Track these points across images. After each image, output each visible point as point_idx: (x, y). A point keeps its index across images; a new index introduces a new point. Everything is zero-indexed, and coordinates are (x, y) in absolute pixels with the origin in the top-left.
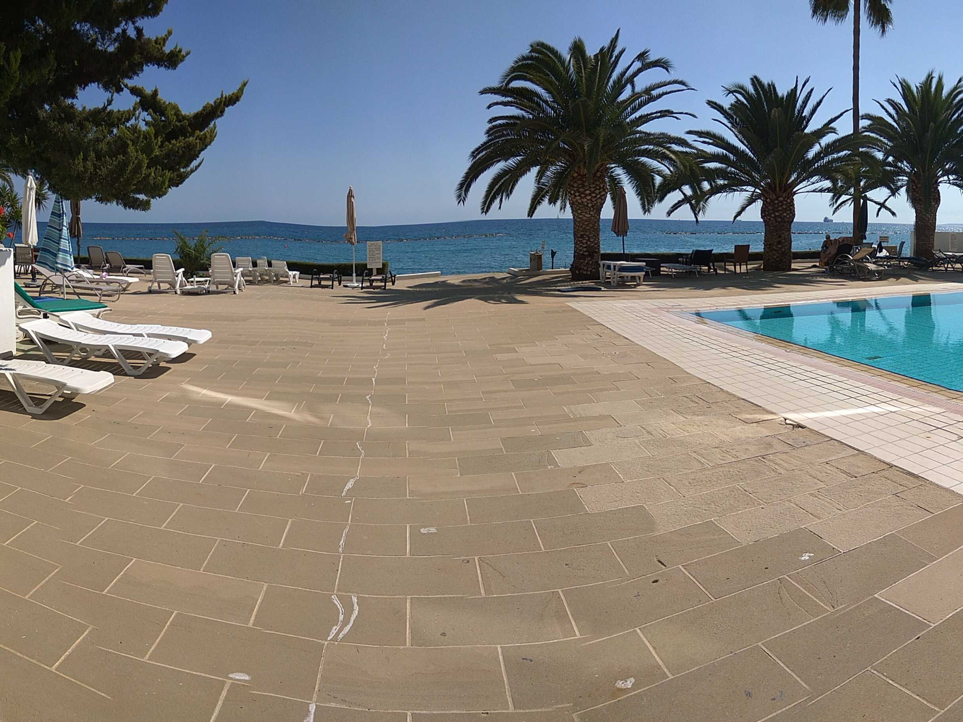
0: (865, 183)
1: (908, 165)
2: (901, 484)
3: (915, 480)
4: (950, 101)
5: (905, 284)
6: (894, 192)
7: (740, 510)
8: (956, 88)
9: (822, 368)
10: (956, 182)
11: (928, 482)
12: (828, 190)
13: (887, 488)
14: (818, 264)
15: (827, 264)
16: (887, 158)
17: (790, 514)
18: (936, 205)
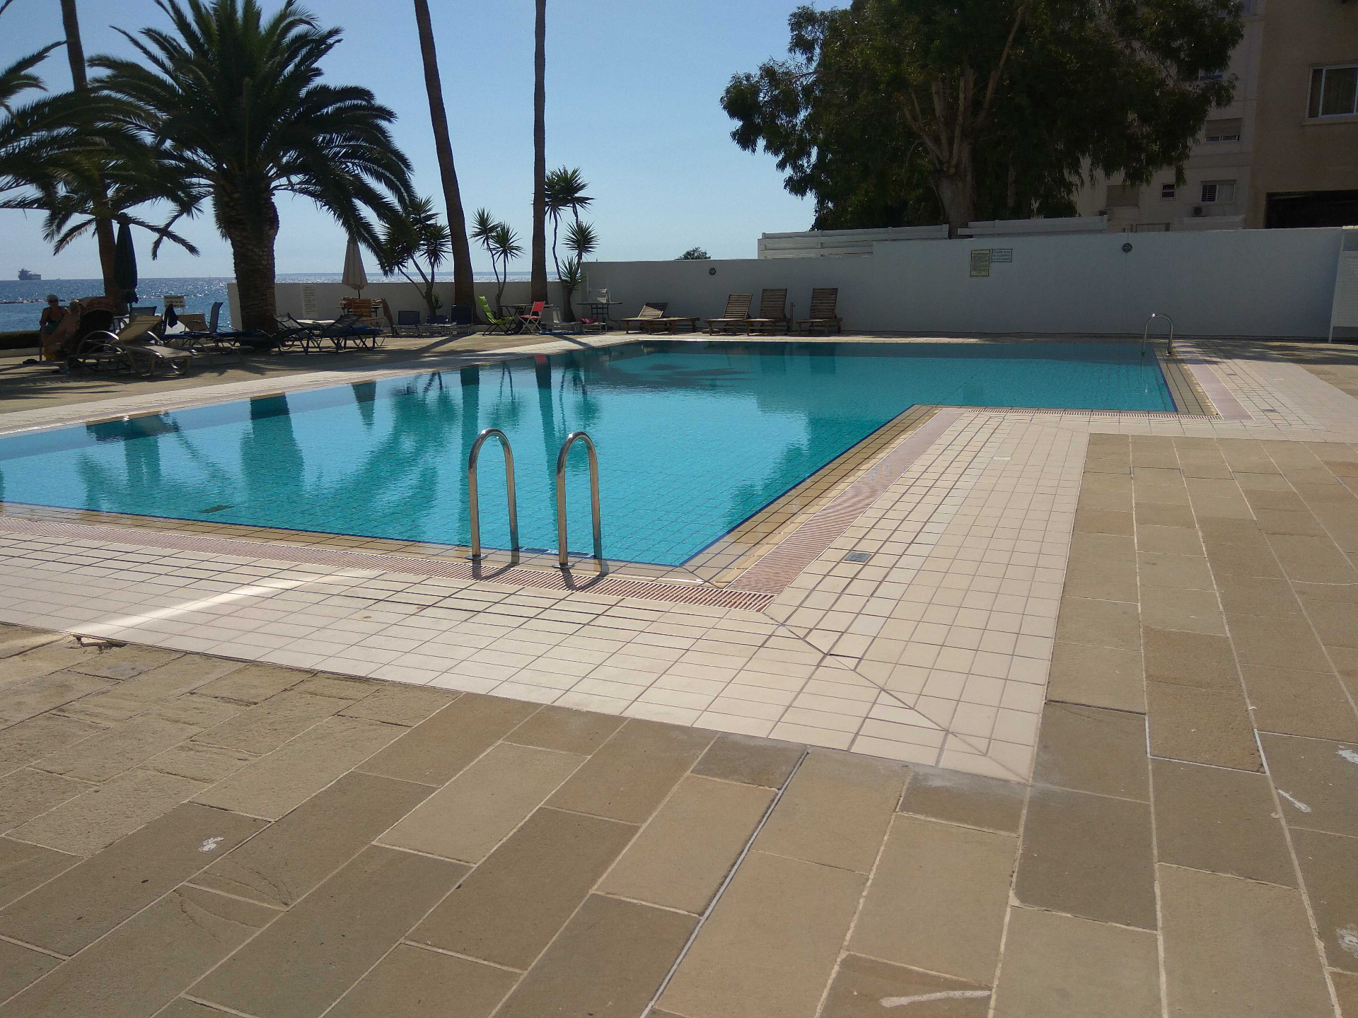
0: (118, 190)
1: (207, 157)
2: (342, 696)
3: (364, 686)
4: (275, 38)
5: (239, 380)
6: (187, 205)
7: (53, 806)
8: (283, 16)
9: (118, 539)
10: (307, 188)
11: (387, 683)
12: (41, 204)
13: (318, 707)
14: (37, 358)
15: (60, 355)
16: (162, 142)
17: (153, 788)
18: (272, 231)
